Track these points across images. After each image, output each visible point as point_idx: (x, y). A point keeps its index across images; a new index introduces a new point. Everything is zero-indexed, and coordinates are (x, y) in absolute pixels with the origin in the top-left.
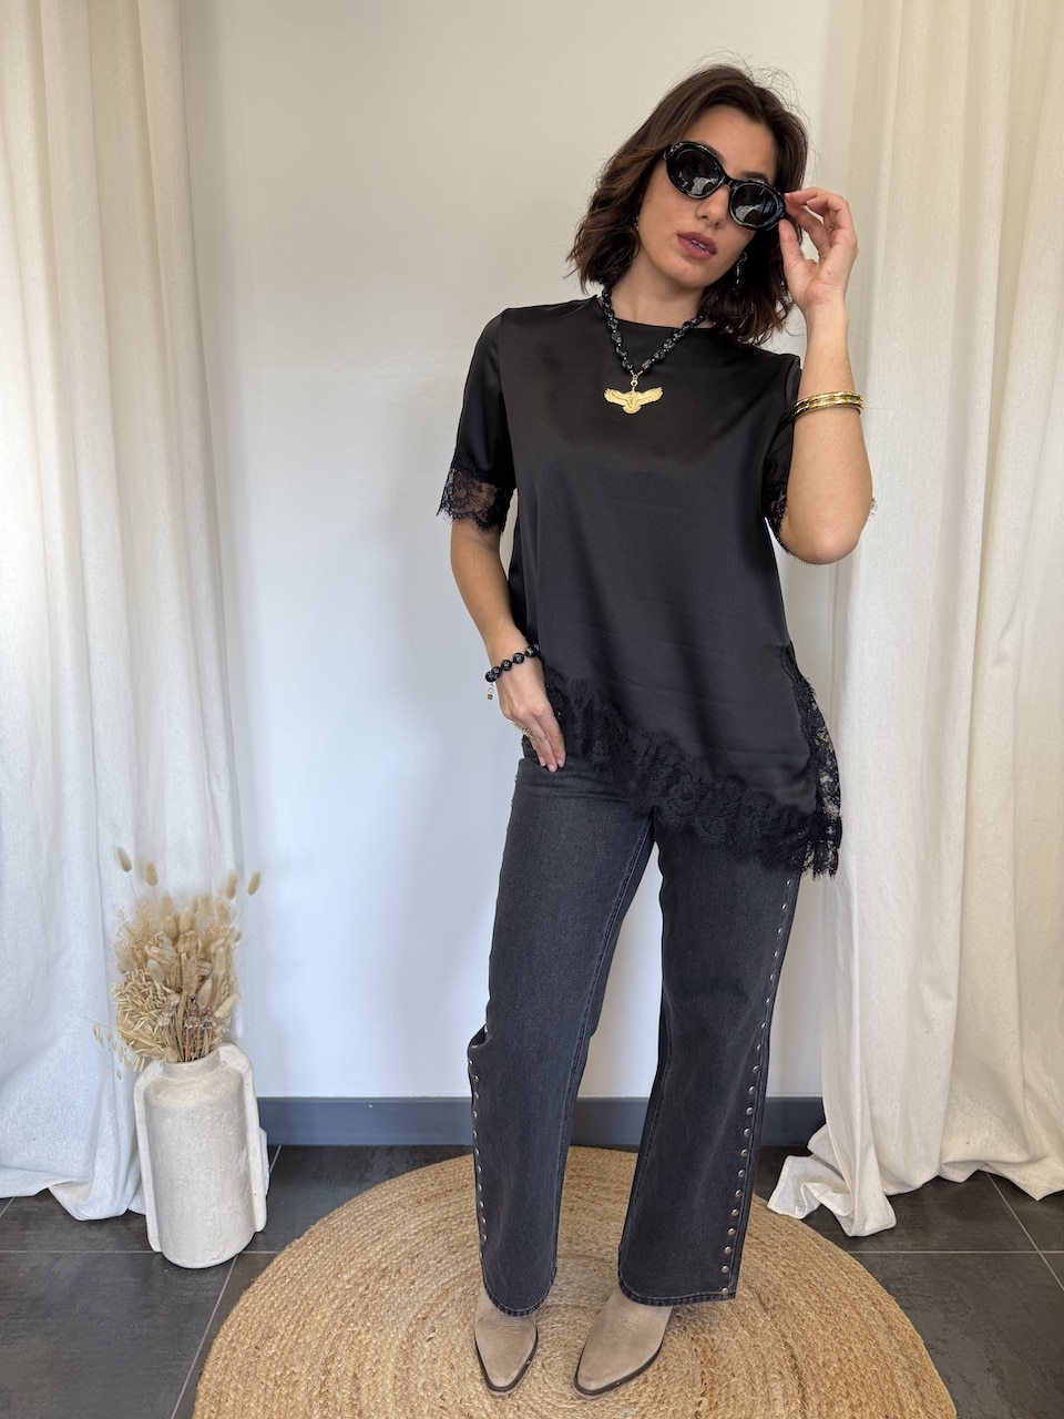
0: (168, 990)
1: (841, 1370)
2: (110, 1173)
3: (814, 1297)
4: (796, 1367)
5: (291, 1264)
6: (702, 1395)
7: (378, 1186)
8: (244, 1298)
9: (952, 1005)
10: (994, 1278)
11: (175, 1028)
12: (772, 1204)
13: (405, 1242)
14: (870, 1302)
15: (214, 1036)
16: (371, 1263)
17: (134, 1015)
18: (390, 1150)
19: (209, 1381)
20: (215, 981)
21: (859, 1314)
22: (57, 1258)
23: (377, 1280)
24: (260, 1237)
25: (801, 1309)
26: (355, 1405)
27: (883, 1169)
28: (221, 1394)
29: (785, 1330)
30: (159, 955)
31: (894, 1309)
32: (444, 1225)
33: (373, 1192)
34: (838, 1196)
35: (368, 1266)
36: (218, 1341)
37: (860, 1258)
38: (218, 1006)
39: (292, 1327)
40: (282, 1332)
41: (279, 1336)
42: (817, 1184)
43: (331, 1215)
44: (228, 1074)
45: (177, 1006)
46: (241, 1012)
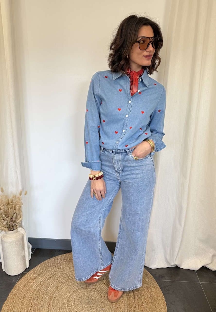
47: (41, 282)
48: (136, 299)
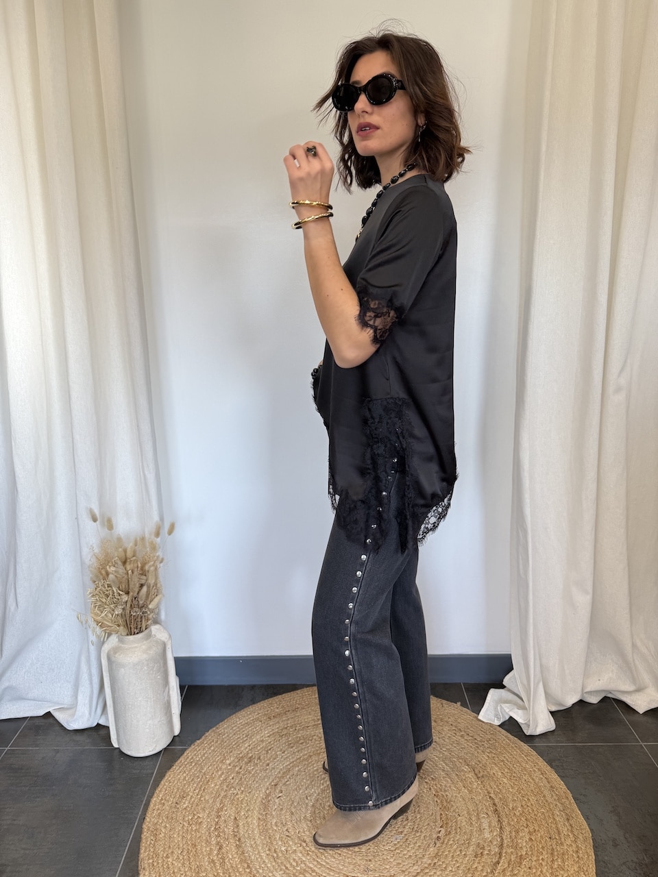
0: (121, 593)
1: (523, 812)
2: (87, 702)
3: (506, 770)
4: (497, 810)
5: (195, 755)
6: (441, 827)
7: (245, 709)
8: (168, 774)
9: (589, 597)
10: (614, 759)
11: (125, 615)
12: (480, 717)
13: (262, 741)
14: (540, 773)
15: (148, 620)
16: (243, 754)
17: (101, 607)
18: (253, 687)
19: (149, 823)
20: (149, 587)
21: (533, 779)
22: (58, 751)
23: (247, 763)
24: (177, 739)
25: (499, 777)
26: (236, 835)
27: (547, 695)
28: (156, 830)
29: (489, 789)
30: (116, 572)
31: (554, 776)
32: (285, 732)
33: (243, 713)
34: (520, 712)
35: (241, 756)
36: (154, 800)
37: (534, 748)
38: (151, 602)
39: (197, 791)
40: (191, 794)
41: (190, 797)
42: (507, 705)
43: (218, 726)
44: (157, 642)
45: (126, 602)
46: (163, 606)
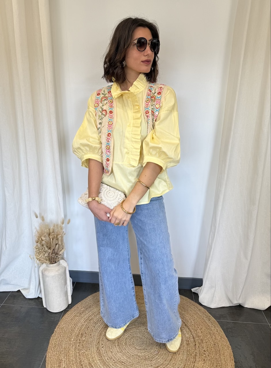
47: (89, 317)
48: (197, 346)
